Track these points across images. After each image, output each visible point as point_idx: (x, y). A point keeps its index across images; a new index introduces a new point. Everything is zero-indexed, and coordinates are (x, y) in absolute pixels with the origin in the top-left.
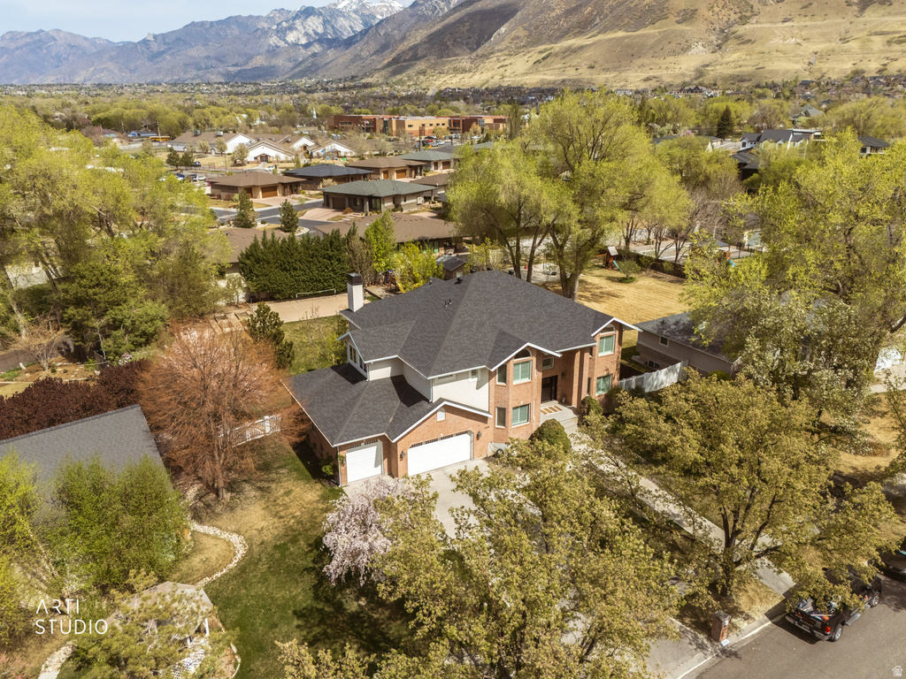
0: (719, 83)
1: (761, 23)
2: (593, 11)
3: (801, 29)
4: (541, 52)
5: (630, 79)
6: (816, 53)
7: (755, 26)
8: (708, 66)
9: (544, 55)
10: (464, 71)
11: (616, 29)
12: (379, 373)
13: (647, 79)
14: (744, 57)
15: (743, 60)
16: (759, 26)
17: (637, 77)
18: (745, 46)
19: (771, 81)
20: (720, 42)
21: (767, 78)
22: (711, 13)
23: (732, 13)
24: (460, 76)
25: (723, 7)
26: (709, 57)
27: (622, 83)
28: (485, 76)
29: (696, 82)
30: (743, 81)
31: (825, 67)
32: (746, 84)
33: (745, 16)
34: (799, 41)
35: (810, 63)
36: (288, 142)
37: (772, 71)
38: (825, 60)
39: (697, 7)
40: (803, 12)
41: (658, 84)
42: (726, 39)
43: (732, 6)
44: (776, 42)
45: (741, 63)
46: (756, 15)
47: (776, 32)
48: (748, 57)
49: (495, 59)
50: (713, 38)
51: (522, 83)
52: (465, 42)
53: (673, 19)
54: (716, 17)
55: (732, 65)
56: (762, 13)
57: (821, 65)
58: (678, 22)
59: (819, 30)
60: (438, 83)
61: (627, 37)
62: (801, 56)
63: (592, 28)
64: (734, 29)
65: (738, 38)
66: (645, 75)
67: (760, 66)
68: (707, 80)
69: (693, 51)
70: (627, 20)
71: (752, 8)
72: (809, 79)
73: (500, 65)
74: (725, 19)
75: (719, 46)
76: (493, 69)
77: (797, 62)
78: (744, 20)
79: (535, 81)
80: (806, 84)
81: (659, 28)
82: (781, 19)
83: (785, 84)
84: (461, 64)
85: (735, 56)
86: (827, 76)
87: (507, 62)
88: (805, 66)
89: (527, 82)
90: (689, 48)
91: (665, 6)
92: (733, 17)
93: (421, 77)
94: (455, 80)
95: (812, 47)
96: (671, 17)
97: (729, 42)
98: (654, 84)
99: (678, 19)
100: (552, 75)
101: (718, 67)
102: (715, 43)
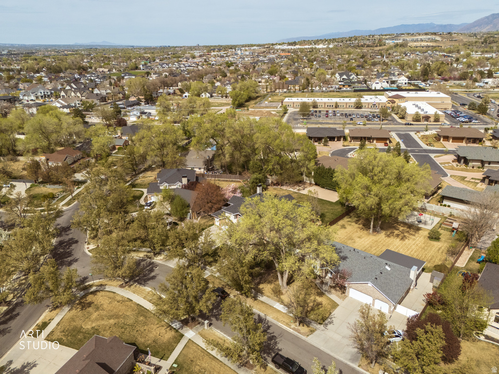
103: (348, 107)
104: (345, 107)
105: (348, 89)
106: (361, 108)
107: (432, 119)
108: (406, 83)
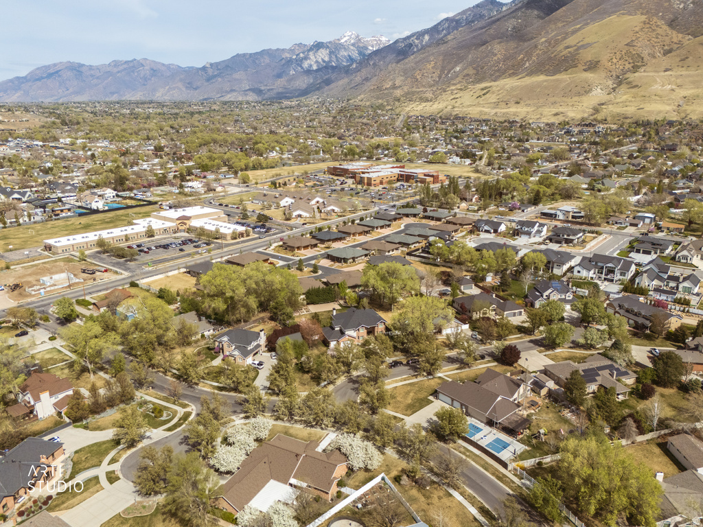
0: (609, 119)
1: (647, 72)
2: (524, 58)
3: (677, 77)
4: (482, 89)
5: (545, 113)
6: (685, 98)
7: (643, 74)
8: (603, 104)
9: (485, 91)
10: (427, 100)
11: (539, 73)
12: (337, 329)
13: (556, 114)
14: (630, 99)
15: (630, 101)
16: (645, 74)
17: (550, 112)
18: (633, 90)
19: (646, 119)
20: (615, 85)
21: (644, 116)
22: (610, 64)
23: (627, 63)
24: (424, 104)
25: (620, 59)
26: (605, 98)
27: (538, 116)
28: (441, 106)
29: (592, 118)
30: (626, 118)
31: (689, 108)
32: (628, 121)
33: (637, 66)
34: (674, 87)
35: (679, 105)
36: (309, 199)
37: (649, 112)
38: (690, 103)
39: (600, 59)
40: (681, 64)
41: (563, 118)
42: (620, 84)
43: (627, 58)
44: (656, 87)
45: (628, 103)
46: (644, 66)
47: (658, 79)
48: (633, 99)
49: (450, 92)
50: (610, 83)
51: (466, 113)
52: (430, 76)
53: (581, 67)
54: (614, 66)
55: (621, 105)
56: (649, 64)
57: (687, 107)
58: (585, 70)
59: (691, 79)
60: (408, 109)
61: (545, 81)
62: (673, 100)
63: (522, 70)
64: (627, 76)
65: (629, 83)
66: (555, 111)
67: (641, 106)
68: (599, 117)
69: (594, 93)
70: (548, 66)
71: (642, 59)
72: (675, 119)
73: (453, 97)
74: (621, 67)
75: (614, 89)
76: (447, 100)
77: (669, 105)
78: (635, 69)
79: (476, 112)
80: (671, 124)
81: (571, 74)
82: (663, 69)
83: (656, 123)
84: (425, 95)
85: (625, 97)
86: (689, 117)
87: (457, 96)
88: (675, 108)
89: (471, 112)
90: (590, 90)
91: (577, 57)
92: (628, 66)
93: (397, 103)
94: (420, 107)
95: (684, 93)
96: (579, 65)
97: (622, 86)
98: (561, 119)
99: (585, 67)
100: (488, 107)
101: (610, 106)
102: (611, 87)
103: (139, 237)
104: (136, 238)
105: (69, 214)
106: (153, 236)
107: (245, 235)
108: (114, 197)
